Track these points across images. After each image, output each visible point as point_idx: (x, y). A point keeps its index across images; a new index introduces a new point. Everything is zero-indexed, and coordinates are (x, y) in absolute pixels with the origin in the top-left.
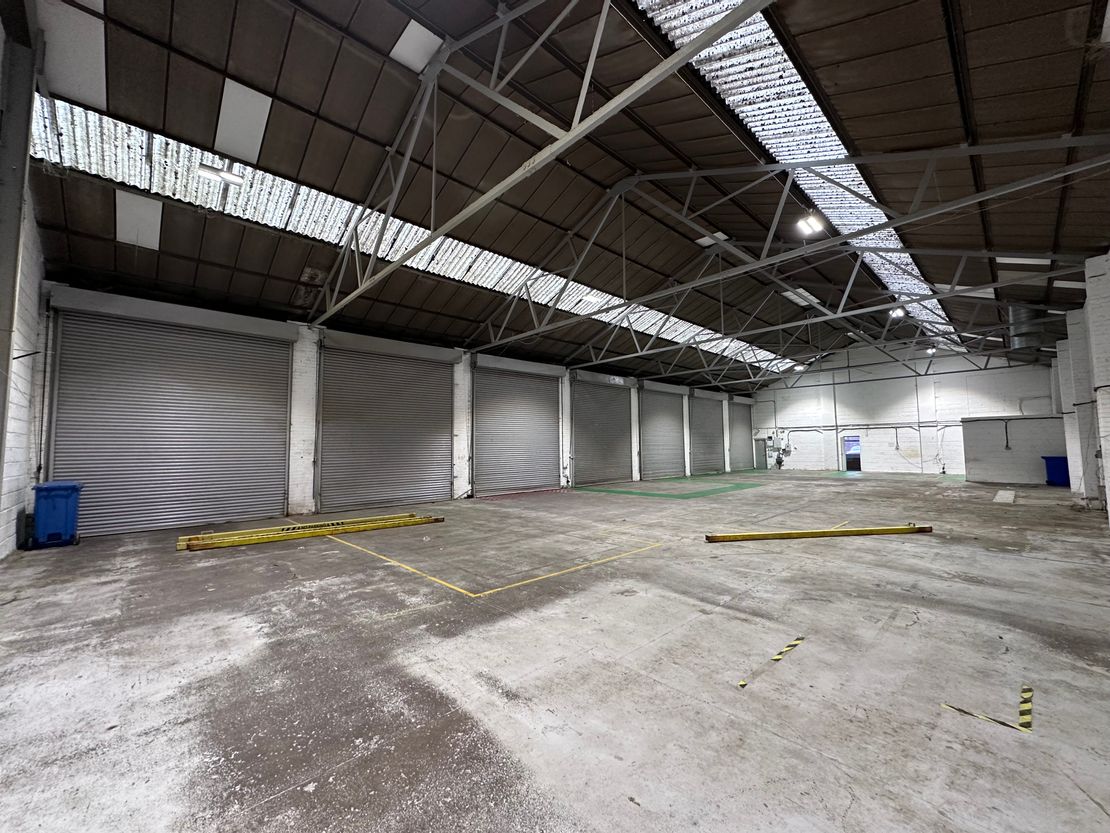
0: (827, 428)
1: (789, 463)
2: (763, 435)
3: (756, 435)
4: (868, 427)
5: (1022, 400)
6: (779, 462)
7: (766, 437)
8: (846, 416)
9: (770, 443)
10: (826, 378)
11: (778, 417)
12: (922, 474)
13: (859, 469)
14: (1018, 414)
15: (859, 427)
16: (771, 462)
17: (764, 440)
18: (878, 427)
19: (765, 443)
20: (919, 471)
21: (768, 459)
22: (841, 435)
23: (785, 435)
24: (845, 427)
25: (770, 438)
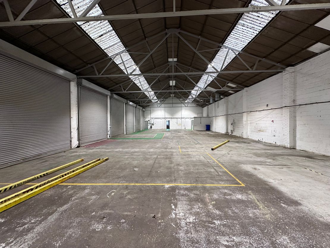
0: (163, 118)
1: (153, 127)
2: (147, 120)
3: (145, 119)
4: (171, 118)
5: (198, 113)
6: (151, 127)
7: (148, 120)
8: (167, 116)
9: (149, 122)
10: (163, 105)
11: (151, 115)
12: (181, 129)
13: (169, 128)
14: (197, 116)
15: (170, 118)
16: (149, 127)
17: (147, 121)
18: (174, 118)
19: (147, 122)
20: (181, 128)
21: (148, 126)
22: (166, 120)
23: (153, 120)
24: (167, 118)
25: (149, 121)
